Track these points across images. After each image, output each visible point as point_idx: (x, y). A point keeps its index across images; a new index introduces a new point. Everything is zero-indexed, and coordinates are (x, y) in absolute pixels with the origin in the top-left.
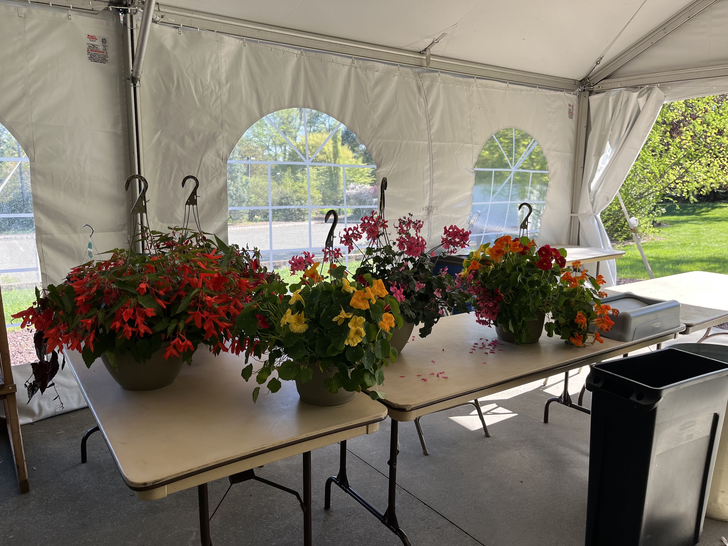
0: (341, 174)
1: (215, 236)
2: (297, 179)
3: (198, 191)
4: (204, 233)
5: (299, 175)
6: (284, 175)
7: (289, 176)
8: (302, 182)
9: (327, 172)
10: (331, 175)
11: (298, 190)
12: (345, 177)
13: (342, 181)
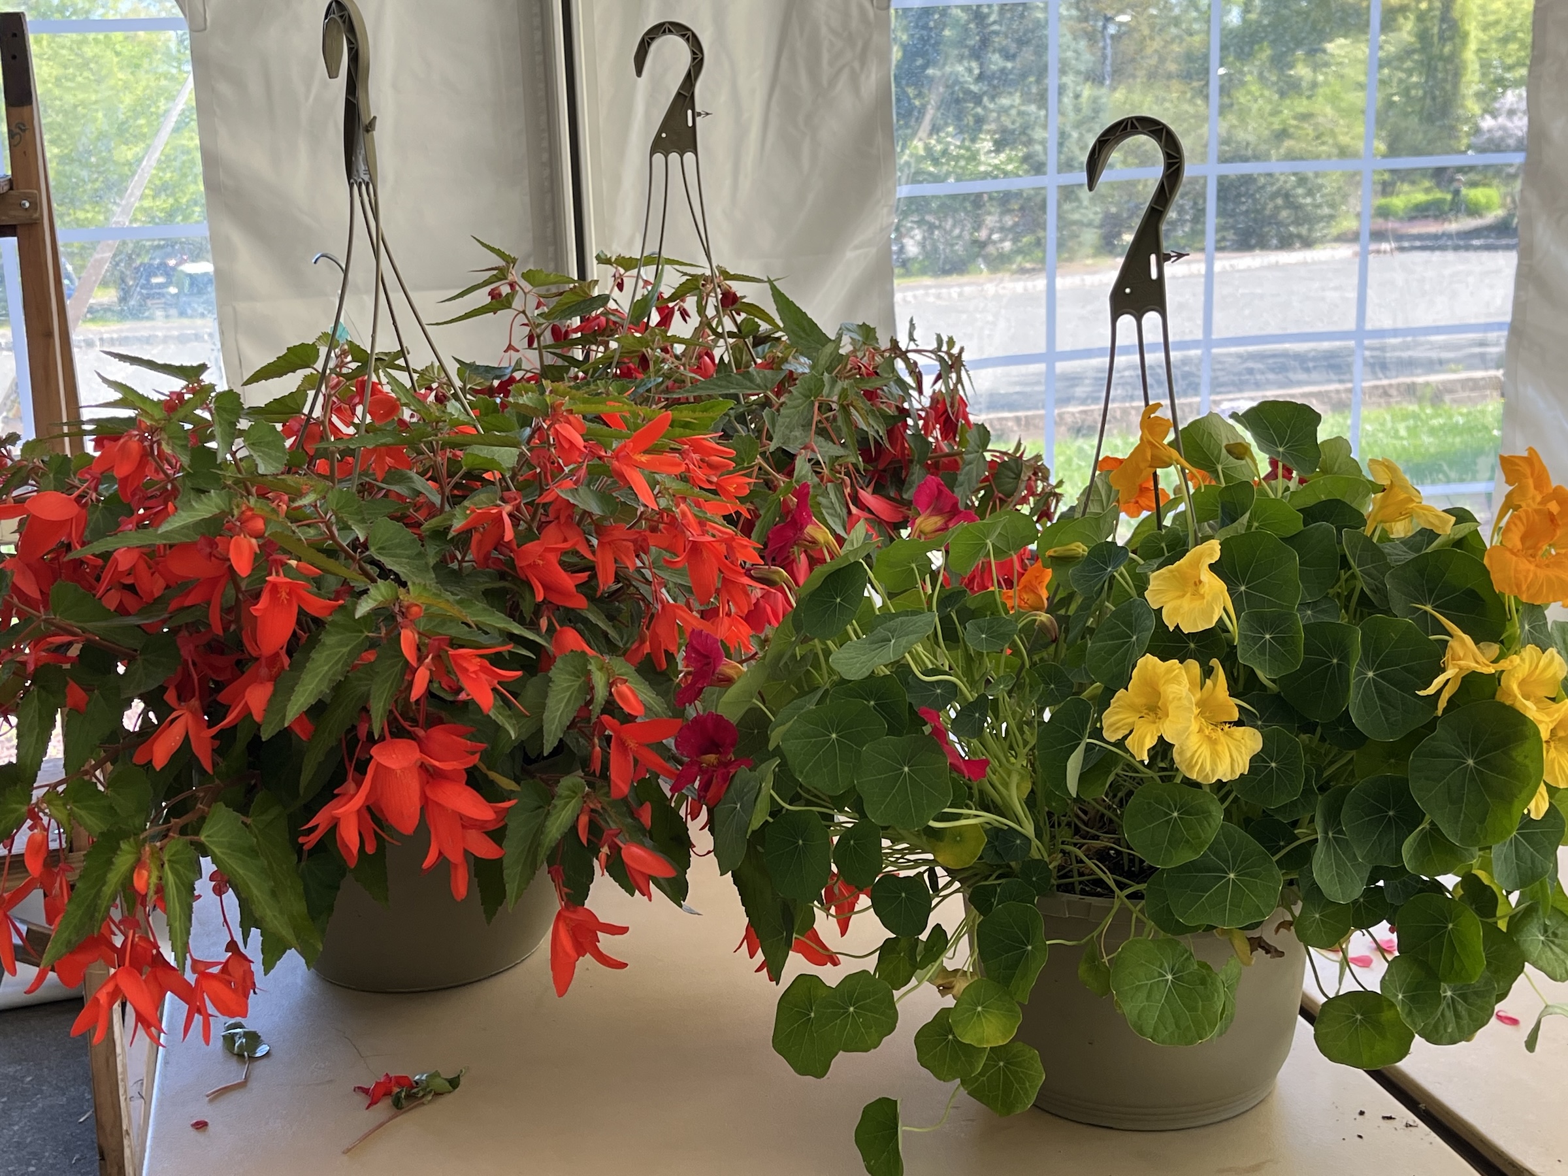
0: (1470, 55)
1: (774, 289)
2: (1289, 88)
3: (700, 88)
4: (727, 276)
5: (1302, 71)
6: (1241, 72)
7: (1261, 77)
8: (1309, 97)
9: (1414, 51)
10: (1429, 67)
11: (1291, 130)
12: (1485, 66)
13: (1472, 82)
